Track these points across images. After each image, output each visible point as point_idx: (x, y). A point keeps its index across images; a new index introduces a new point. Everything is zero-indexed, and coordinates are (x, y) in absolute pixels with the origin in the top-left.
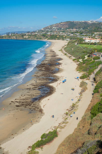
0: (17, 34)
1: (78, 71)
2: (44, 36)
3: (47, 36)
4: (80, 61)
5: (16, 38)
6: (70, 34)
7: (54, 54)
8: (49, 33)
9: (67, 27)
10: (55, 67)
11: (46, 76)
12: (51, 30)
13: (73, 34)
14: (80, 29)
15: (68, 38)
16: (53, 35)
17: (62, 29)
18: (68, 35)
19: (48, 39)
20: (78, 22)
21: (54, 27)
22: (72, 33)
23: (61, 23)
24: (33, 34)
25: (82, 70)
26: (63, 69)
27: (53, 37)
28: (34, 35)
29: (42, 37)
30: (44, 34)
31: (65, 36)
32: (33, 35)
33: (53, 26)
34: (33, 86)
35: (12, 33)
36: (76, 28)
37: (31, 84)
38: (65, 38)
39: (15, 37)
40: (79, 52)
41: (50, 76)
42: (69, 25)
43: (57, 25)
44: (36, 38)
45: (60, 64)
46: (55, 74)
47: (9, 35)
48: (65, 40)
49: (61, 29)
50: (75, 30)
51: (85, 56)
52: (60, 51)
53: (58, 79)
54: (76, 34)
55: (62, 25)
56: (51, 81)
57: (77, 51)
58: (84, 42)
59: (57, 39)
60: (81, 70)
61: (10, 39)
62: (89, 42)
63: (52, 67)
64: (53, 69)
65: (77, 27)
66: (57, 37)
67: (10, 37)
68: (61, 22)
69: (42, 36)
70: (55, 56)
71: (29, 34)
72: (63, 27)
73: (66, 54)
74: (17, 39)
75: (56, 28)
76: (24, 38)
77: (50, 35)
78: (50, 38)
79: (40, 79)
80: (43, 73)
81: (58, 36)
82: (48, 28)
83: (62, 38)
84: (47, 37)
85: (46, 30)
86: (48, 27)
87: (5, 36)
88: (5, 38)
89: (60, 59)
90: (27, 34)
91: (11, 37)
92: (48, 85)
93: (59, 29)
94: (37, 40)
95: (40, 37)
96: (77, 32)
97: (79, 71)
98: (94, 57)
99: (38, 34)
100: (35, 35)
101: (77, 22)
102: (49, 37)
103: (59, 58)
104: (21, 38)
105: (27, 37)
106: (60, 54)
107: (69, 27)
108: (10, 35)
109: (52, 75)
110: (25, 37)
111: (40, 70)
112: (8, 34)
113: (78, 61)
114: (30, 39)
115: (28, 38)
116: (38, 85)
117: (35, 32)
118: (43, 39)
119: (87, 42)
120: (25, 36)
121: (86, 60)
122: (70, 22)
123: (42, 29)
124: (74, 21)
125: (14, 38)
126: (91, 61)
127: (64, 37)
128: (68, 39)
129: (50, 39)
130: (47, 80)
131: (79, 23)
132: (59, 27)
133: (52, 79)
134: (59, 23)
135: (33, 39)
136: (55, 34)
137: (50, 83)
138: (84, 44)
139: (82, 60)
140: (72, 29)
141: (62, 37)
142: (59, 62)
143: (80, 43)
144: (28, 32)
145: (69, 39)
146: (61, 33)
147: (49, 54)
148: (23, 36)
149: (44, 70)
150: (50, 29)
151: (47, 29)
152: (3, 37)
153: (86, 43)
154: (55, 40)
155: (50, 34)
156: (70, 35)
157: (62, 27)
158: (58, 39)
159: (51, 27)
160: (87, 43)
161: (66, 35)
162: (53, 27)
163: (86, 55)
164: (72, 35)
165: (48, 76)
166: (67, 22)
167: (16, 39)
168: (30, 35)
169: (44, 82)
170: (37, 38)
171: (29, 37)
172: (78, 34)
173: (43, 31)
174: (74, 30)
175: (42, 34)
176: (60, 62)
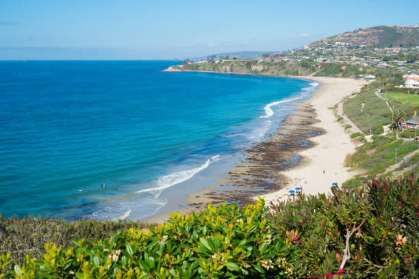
0: (235, 59)
1: (347, 166)
2: (305, 65)
3: (314, 66)
4: (366, 141)
5: (231, 70)
6: (378, 63)
7: (311, 118)
8: (320, 60)
9: (377, 42)
10: (295, 152)
11: (257, 176)
12: (330, 49)
13: (388, 63)
14: (413, 48)
15: (372, 73)
16: (331, 65)
17: (362, 46)
18: (373, 66)
19: (315, 76)
20: (408, 28)
21: (339, 43)
22: (385, 60)
23: (360, 32)
24: (276, 61)
25: (359, 166)
26: (311, 160)
27: (331, 70)
28: (279, 63)
29: (300, 70)
30: (306, 61)
31: (364, 67)
32: (277, 64)
33: (337, 38)
34: (211, 198)
35: (221, 58)
36: (401, 46)
37: (207, 194)
38: (364, 73)
39: (228, 68)
40: (375, 114)
41: (267, 177)
42: (380, 37)
43: (347, 37)
44: (284, 71)
45: (311, 145)
46: (282, 173)
47: (214, 62)
48: (361, 77)
49: (357, 47)
50: (396, 50)
51: (384, 127)
52: (330, 108)
53: (285, 184)
54: (395, 61)
55: (362, 36)
56: (263, 190)
57: (371, 111)
58: (401, 86)
59: (340, 75)
60: (357, 165)
61: (217, 72)
62: (416, 87)
63: (286, 153)
64: (285, 157)
65: (404, 43)
66: (342, 71)
67: (215, 67)
68: (360, 29)
69: (300, 66)
70: (309, 123)
71: (268, 60)
72: (365, 42)
73: (340, 119)
74: (233, 73)
75: (343, 44)
76: (252, 72)
77: (323, 65)
78: (322, 72)
79: (238, 182)
80: (255, 167)
81: (343, 68)
82: (322, 46)
83: (356, 73)
84: (314, 70)
85: (316, 50)
86: (322, 41)
87: (204, 65)
88: (204, 69)
89: (320, 132)
90: (261, 60)
91: (220, 68)
92: (250, 198)
93: (351, 48)
94: (286, 76)
95: (295, 70)
96: (400, 57)
97: (352, 166)
98: (405, 131)
99: (290, 60)
100: (282, 64)
101: (405, 28)
102: (319, 70)
103: (320, 129)
104: (244, 72)
105: (260, 68)
106: (326, 119)
107: (380, 41)
108: (217, 62)
109: (274, 174)
110: (254, 68)
111: (250, 159)
112: (211, 59)
113: (362, 140)
114: (268, 74)
115: (263, 71)
116: (224, 197)
117: (282, 56)
118: (301, 75)
119: (412, 87)
120: (254, 65)
121: (382, 137)
122: (385, 28)
123: (306, 47)
124: (396, 27)
125: (226, 71)
126: (392, 141)
127: (361, 69)
128: (371, 76)
129: (321, 76)
130: (253, 186)
131: (410, 31)
132: (352, 42)
133: (268, 184)
134: (355, 32)
135: (275, 74)
136: (337, 60)
137: (257, 193)
138: (401, 92)
139: (372, 138)
140: (388, 49)
141: (353, 71)
142: (311, 139)
143: (389, 90)
144: (266, 56)
145: (374, 77)
146: (354, 58)
147: (296, 118)
148: (249, 64)
149: (261, 158)
150: (328, 48)
151: (320, 48)
152: (197, 66)
153: (405, 90)
154: (337, 77)
155: (322, 62)
156: (379, 66)
157: (361, 41)
158: (343, 76)
159: (329, 43)
160: (411, 89)
161: (366, 65)
162: (337, 43)
163: (386, 124)
164: (385, 64)
165: (262, 176)
166: (375, 28)
167: (230, 73)
168: (268, 64)
169: (243, 190)
170: (287, 73)
171: (266, 68)
172: (401, 63)
173: (306, 53)
174: (394, 51)
175: (299, 61)
176: (315, 139)
